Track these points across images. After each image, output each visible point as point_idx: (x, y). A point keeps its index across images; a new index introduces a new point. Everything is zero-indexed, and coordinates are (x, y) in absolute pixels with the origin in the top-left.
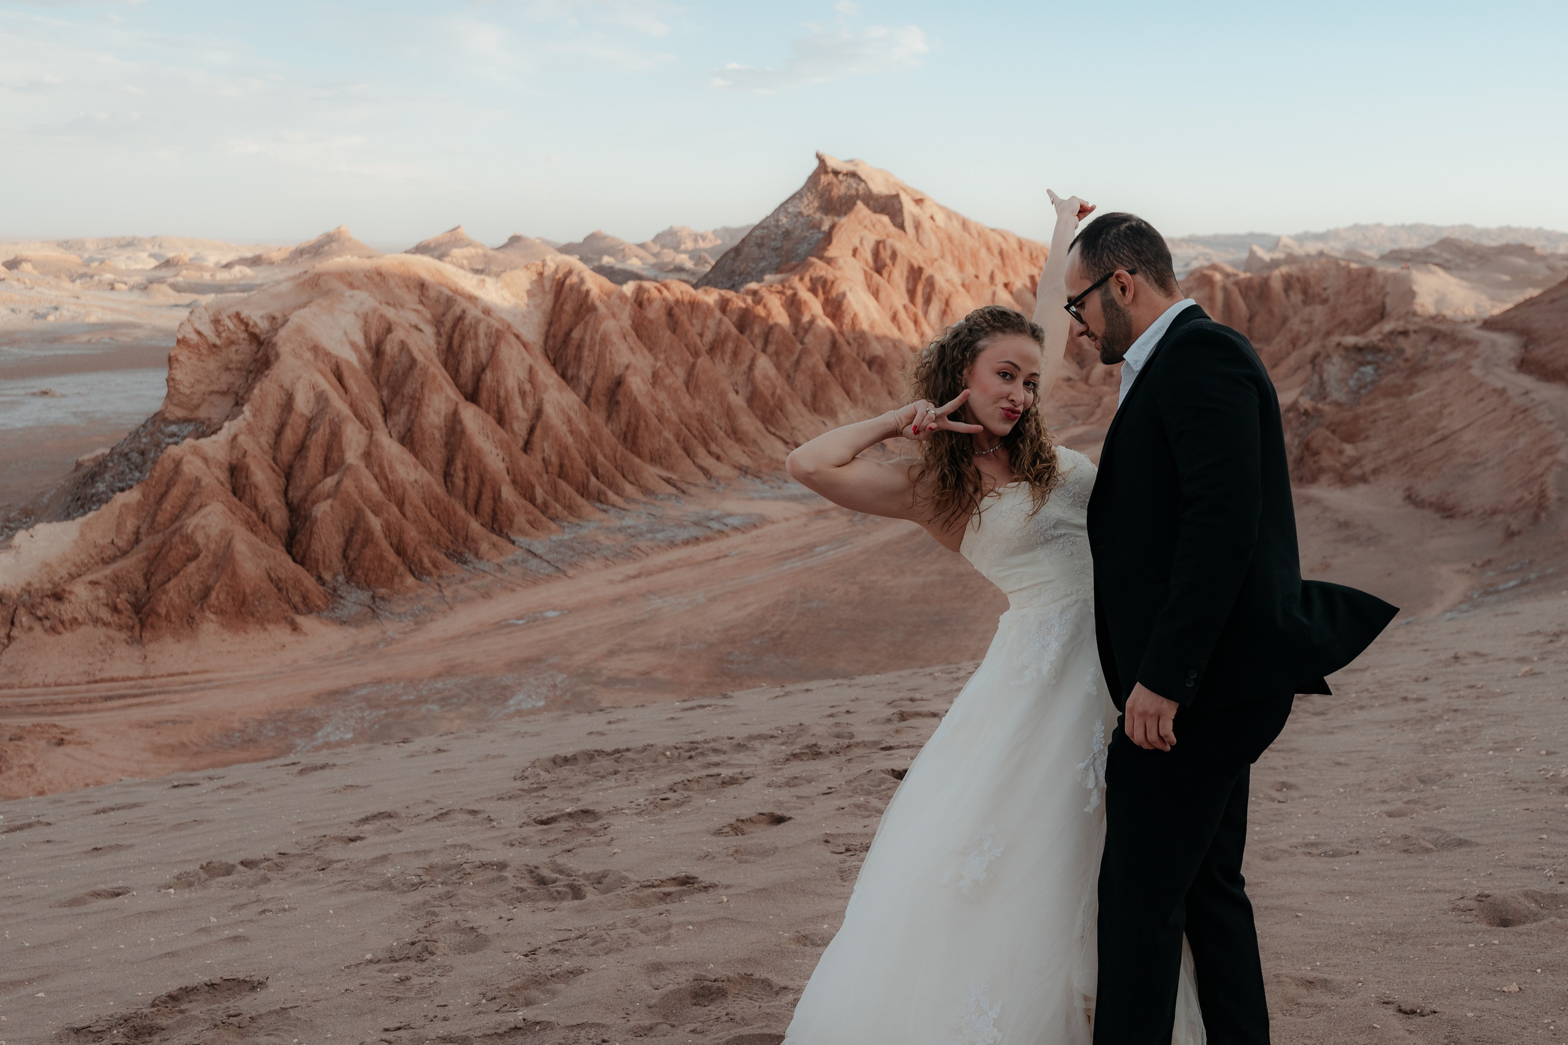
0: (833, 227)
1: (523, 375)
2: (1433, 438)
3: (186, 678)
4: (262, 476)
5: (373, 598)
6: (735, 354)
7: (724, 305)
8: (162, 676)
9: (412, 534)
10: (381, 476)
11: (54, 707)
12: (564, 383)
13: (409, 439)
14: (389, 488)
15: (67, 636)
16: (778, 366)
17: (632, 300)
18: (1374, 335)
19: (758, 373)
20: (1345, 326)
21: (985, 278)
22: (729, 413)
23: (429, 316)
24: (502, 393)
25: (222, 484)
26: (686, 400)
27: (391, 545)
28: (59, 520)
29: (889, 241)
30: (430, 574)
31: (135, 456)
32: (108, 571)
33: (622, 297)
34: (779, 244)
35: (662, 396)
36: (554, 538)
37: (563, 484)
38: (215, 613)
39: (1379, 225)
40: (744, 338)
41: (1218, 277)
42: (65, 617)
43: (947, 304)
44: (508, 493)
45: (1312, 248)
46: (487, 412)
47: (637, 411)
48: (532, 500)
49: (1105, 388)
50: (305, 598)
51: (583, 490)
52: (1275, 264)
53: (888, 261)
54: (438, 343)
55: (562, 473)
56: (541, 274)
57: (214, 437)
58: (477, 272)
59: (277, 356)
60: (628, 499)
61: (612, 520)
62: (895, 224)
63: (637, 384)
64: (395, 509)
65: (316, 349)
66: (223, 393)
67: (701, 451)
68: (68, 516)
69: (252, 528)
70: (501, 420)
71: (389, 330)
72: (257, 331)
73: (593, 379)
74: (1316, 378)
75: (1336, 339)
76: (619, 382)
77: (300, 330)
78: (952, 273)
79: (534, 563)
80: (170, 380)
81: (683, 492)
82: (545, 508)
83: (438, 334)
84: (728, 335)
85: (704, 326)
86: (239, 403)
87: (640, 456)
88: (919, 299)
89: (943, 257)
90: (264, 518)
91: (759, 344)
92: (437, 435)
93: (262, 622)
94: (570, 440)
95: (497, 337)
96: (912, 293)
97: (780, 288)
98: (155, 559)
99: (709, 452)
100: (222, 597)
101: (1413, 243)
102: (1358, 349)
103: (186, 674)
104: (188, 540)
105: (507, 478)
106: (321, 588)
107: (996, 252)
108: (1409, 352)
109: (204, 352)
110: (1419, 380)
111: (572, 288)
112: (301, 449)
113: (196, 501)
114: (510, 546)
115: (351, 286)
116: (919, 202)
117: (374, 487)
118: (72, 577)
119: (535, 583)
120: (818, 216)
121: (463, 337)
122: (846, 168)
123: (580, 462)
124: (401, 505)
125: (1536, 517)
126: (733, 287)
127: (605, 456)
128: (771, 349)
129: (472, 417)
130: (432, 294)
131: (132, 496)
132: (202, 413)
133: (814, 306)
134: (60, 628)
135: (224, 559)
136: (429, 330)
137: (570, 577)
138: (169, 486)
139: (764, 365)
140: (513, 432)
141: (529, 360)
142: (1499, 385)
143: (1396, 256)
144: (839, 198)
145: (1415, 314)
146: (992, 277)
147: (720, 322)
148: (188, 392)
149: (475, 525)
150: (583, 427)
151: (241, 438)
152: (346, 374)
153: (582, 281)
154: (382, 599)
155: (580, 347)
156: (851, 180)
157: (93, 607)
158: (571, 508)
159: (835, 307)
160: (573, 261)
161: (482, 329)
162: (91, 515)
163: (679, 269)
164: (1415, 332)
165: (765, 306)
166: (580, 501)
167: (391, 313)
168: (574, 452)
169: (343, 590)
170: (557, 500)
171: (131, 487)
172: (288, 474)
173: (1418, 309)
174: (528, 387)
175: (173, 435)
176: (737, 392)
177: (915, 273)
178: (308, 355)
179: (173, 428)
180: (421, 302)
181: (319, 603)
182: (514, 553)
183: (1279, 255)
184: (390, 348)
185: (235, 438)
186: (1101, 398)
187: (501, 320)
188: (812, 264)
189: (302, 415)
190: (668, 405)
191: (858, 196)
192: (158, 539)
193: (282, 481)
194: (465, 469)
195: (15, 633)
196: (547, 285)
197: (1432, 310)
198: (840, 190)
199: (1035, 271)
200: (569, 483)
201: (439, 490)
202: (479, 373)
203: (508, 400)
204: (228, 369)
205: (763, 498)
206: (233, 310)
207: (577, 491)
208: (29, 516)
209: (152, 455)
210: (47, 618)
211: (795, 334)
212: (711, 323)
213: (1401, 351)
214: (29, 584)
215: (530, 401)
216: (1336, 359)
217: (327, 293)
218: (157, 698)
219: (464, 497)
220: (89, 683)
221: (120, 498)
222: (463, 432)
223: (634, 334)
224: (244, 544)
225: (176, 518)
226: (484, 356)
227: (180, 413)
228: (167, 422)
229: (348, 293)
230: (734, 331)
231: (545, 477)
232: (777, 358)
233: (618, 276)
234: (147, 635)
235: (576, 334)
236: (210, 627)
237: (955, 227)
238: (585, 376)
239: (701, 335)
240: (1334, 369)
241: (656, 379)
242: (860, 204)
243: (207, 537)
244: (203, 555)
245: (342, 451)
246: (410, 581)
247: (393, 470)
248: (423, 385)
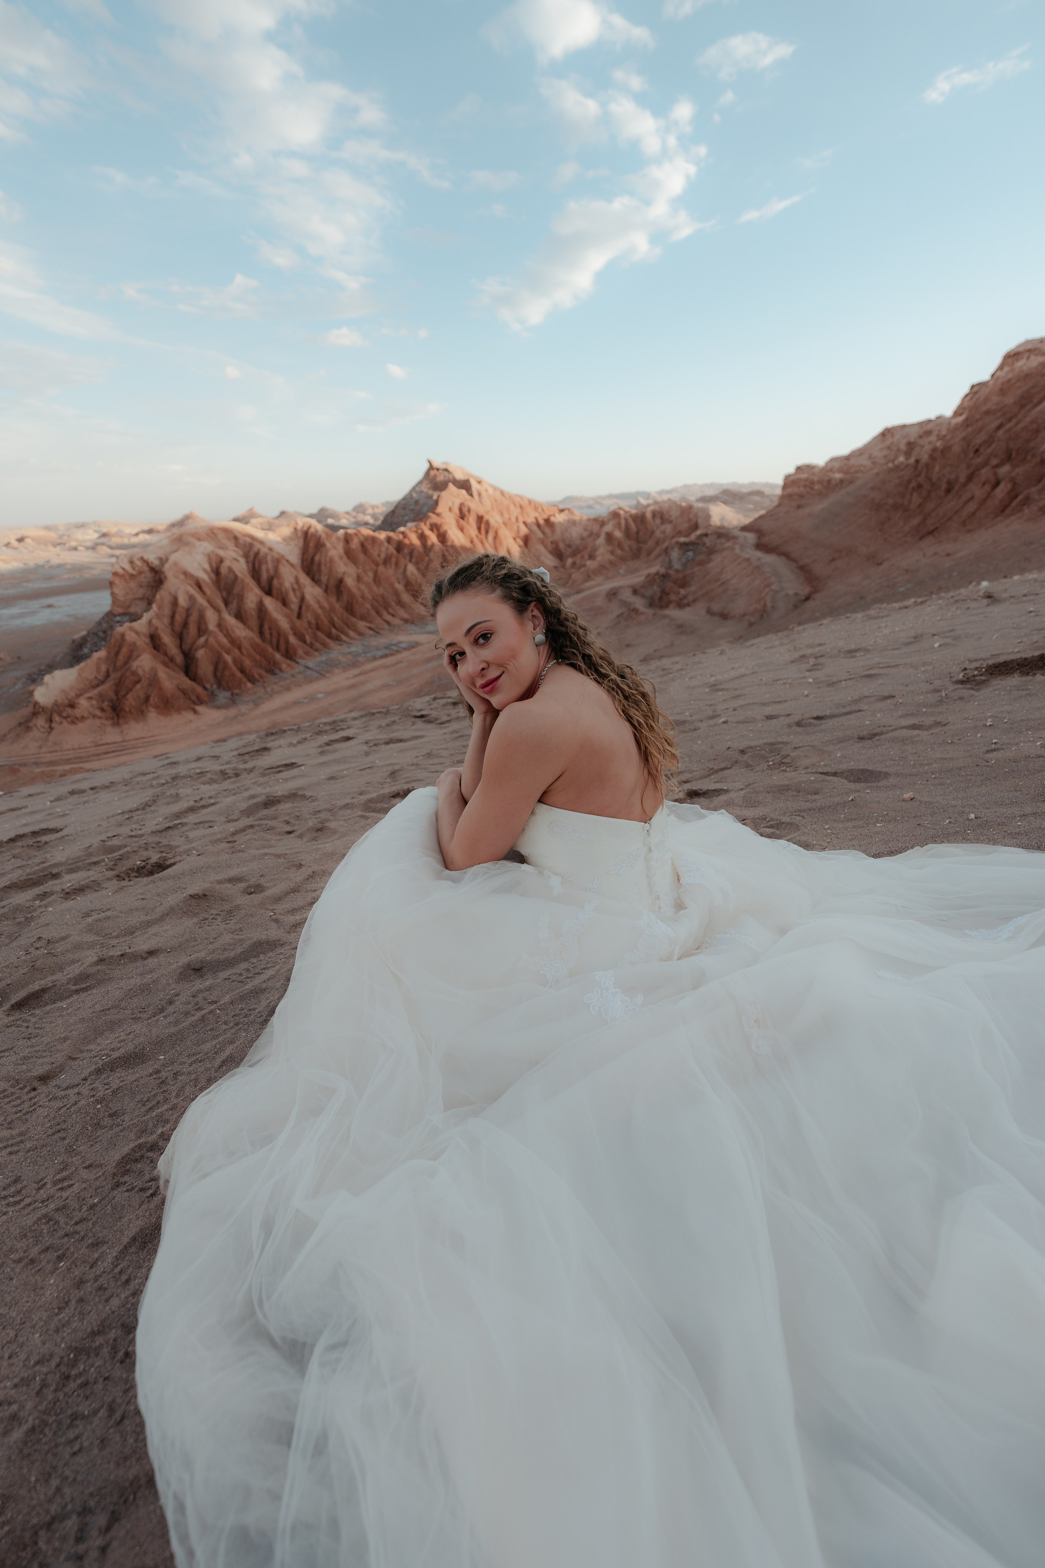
0: (439, 497)
1: (292, 580)
2: (719, 583)
4: (167, 639)
5: (232, 695)
6: (397, 564)
7: (389, 540)
8: (132, 740)
9: (247, 663)
10: (228, 635)
11: (80, 759)
12: (313, 583)
13: (239, 616)
14: (233, 641)
15: (81, 725)
16: (418, 569)
17: (342, 538)
18: (693, 537)
19: (408, 573)
20: (680, 533)
21: (513, 520)
22: (396, 593)
23: (241, 552)
24: (283, 590)
25: (147, 644)
26: (375, 588)
27: (238, 668)
28: (66, 667)
29: (467, 503)
30: (258, 681)
31: (101, 634)
32: (96, 691)
33: (338, 539)
34: (412, 507)
35: (363, 587)
36: (318, 659)
37: (319, 634)
38: (154, 708)
39: (695, 485)
40: (400, 556)
41: (622, 512)
42: (78, 716)
43: (496, 533)
44: (292, 639)
45: (665, 497)
46: (277, 599)
47: (351, 595)
48: (305, 642)
49: (573, 570)
50: (198, 697)
51: (329, 636)
52: (648, 505)
53: (466, 513)
54: (248, 567)
55: (318, 628)
56: (295, 529)
57: (139, 622)
58: (263, 529)
59: (166, 578)
60: (352, 638)
61: (345, 649)
62: (469, 495)
63: (350, 582)
64: (237, 651)
65: (186, 574)
66: (142, 599)
67: (385, 613)
68: (72, 666)
69: (166, 665)
70: (285, 603)
71: (221, 561)
72: (153, 566)
73: (328, 580)
74: (667, 559)
75: (676, 539)
76: (341, 581)
77: (175, 564)
78: (498, 518)
79: (309, 672)
80: (113, 594)
81: (378, 633)
82: (311, 645)
83: (247, 562)
84: (392, 555)
85: (380, 551)
86: (150, 604)
87: (354, 616)
88: (483, 531)
89: (493, 509)
90: (172, 660)
91: (408, 558)
92: (253, 613)
93: (179, 710)
94: (320, 611)
95: (278, 561)
96: (479, 529)
97: (415, 529)
98: (119, 684)
99: (389, 613)
100: (156, 700)
101: (711, 493)
102: (686, 544)
103: (143, 738)
104: (134, 673)
105: (291, 632)
106: (206, 692)
107: (518, 506)
108: (708, 544)
109: (127, 577)
110: (713, 557)
111: (312, 535)
112: (185, 624)
113: (135, 654)
114: (296, 665)
115: (199, 539)
116: (479, 482)
117: (225, 641)
118: (78, 696)
119: (311, 681)
120: (431, 492)
121: (260, 563)
122: (442, 467)
123: (326, 622)
124: (240, 648)
125: (762, 616)
126: (393, 530)
127: (338, 618)
128: (414, 560)
129: (269, 602)
130: (241, 541)
131: (102, 654)
132: (132, 610)
133: (433, 538)
134: (76, 721)
135: (154, 681)
136: (242, 561)
137: (328, 678)
138: (120, 647)
139: (411, 568)
140: (290, 609)
141: (295, 573)
142: (747, 556)
143: (704, 499)
144: (441, 482)
145: (711, 526)
146: (517, 519)
147: (387, 549)
148: (122, 599)
149: (278, 656)
150: (326, 605)
151: (154, 621)
152: (203, 585)
153: (317, 531)
155: (319, 564)
156: (446, 473)
157: (91, 710)
158: (324, 645)
159: (443, 537)
160: (313, 522)
161: (269, 559)
162: (82, 664)
163: (366, 524)
164: (711, 534)
165: (409, 539)
166: (328, 641)
167: (221, 553)
168: (323, 617)
169: (217, 692)
170: (317, 641)
171: (100, 649)
172: (180, 637)
173: (712, 523)
174: (296, 586)
175: (118, 622)
176: (399, 583)
177: (480, 519)
178: (182, 577)
179: (118, 618)
180: (236, 546)
181: (206, 699)
182: (298, 669)
183: (650, 501)
184: (224, 570)
185: (150, 622)
186: (570, 576)
187: (278, 553)
188: (429, 517)
189: (183, 608)
190: (366, 591)
191: (449, 481)
192: (118, 674)
193: (178, 641)
194: (270, 629)
195: (53, 725)
196: (300, 534)
197: (718, 523)
198: (441, 478)
199: (537, 515)
200: (323, 632)
201: (258, 640)
202: (270, 580)
203: (287, 593)
204: (141, 586)
205: (416, 633)
206: (139, 556)
207: (326, 636)
208: (51, 668)
209: (109, 632)
210: (68, 717)
211: (425, 552)
212: (383, 549)
213: (704, 544)
214: (56, 701)
215: (298, 594)
216: (676, 549)
217: (187, 544)
218: (131, 751)
219: (271, 643)
220: (96, 746)
221: (96, 655)
222: (266, 611)
223: (345, 556)
224: (163, 674)
225: (126, 663)
226: (272, 572)
227: (120, 610)
228: (115, 615)
229: (198, 543)
230: (395, 552)
231: (310, 630)
232: (416, 564)
233: (334, 528)
234: (121, 721)
235: (317, 558)
236: (152, 715)
237: (498, 494)
238: (324, 579)
239: (379, 555)
240: (675, 554)
241: (359, 579)
242: (451, 485)
243: (144, 671)
244: (143, 680)
245: (206, 624)
246: (249, 685)
247: (233, 632)
248: (243, 589)
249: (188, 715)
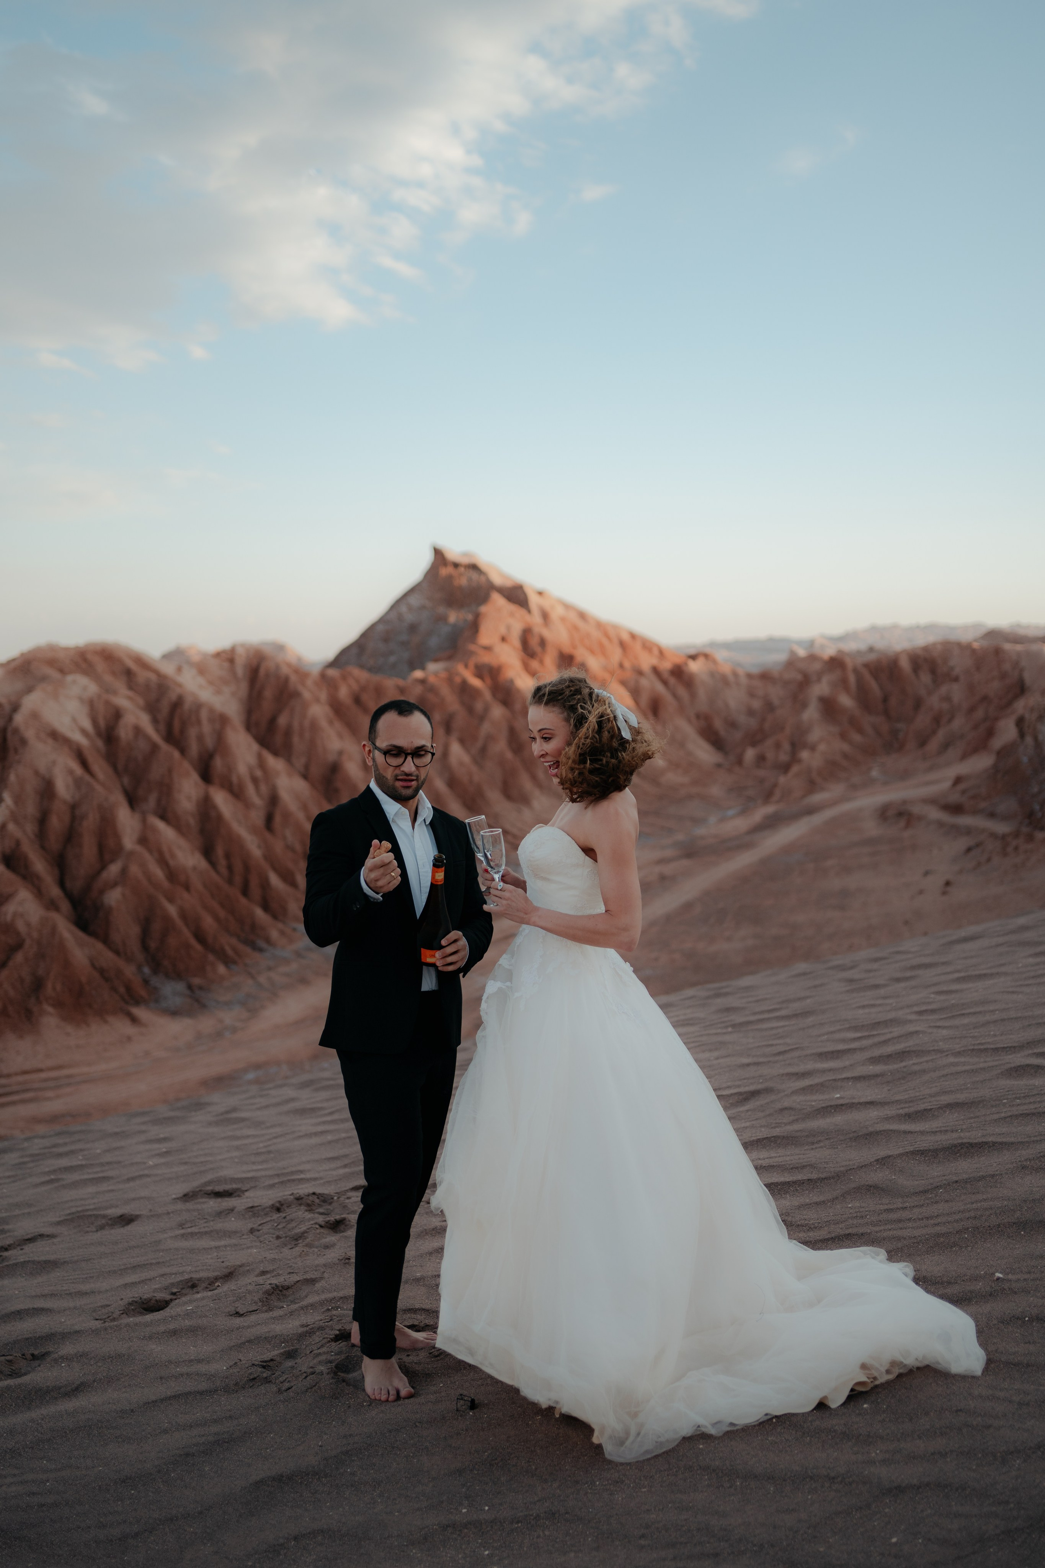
1: (251, 759)
3: (43, 1075)
5: (190, 987)
9: (208, 922)
10: (163, 861)
12: (290, 769)
14: (172, 875)
16: (469, 753)
24: (235, 780)
30: (235, 962)
38: (54, 1006)
44: (274, 880)
65: (55, 735)
71: (118, 715)
73: (307, 766)
76: (333, 767)
77: (35, 716)
92: (192, 822)
93: (102, 1013)
97: (446, 675)
100: (59, 987)
106: (139, 979)
111: (269, 675)
112: (71, 836)
116: (538, 593)
117: (159, 873)
121: (184, 723)
122: (463, 560)
130: (140, 679)
140: (252, 818)
141: (256, 745)
154: (201, 988)
155: (288, 734)
161: (204, 715)
174: (259, 773)
177: (564, 660)
184: (124, 733)
189: (65, 802)
194: (228, 856)
196: (240, 671)
199: (654, 661)
215: (264, 788)
219: (231, 877)
222: (220, 817)
226: (210, 742)
229: (66, 678)
235: (283, 722)
236: (52, 1021)
238: (298, 763)
242: (492, 595)
243: (28, 925)
244: (28, 942)
245: (117, 837)
246: (222, 969)
247: (173, 856)
248: (170, 771)
249: (123, 1027)
